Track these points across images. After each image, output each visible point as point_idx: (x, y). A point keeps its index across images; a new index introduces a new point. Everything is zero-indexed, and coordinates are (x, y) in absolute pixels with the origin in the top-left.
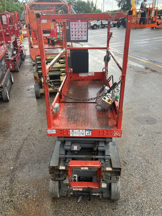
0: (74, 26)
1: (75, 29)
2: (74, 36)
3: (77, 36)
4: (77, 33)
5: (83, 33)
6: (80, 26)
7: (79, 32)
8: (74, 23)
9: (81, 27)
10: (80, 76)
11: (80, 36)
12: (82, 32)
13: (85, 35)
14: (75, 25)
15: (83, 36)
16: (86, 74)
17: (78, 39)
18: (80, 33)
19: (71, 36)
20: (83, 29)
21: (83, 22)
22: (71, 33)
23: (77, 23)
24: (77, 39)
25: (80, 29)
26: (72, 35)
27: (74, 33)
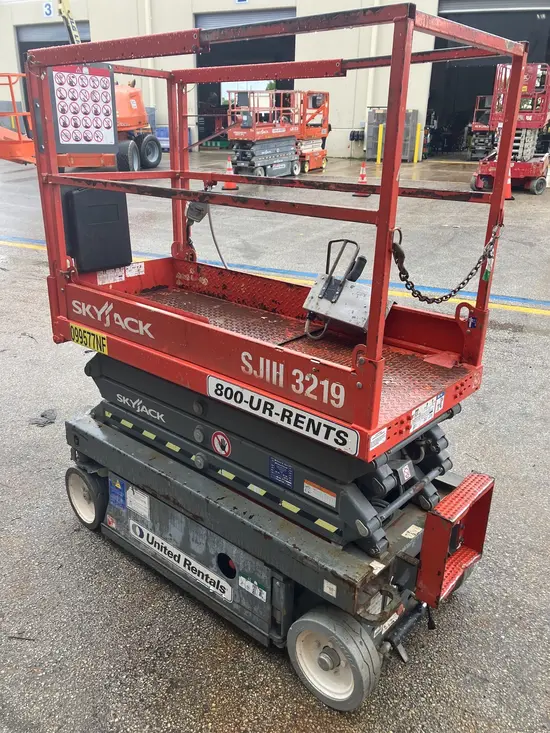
0: (67, 86)
1: (74, 99)
2: (71, 128)
3: (82, 129)
4: (81, 115)
5: (102, 116)
6: (90, 89)
7: (86, 114)
8: (66, 74)
9: (93, 93)
10: (100, 283)
11: (93, 129)
12: (96, 113)
13: (109, 128)
14: (71, 84)
15: (103, 130)
16: (120, 274)
17: (86, 138)
18: (91, 115)
19: (61, 128)
20: (101, 104)
21: (99, 78)
22: (59, 114)
23: (77, 76)
24: (83, 142)
25: (91, 103)
26: (65, 125)
27: (70, 115)
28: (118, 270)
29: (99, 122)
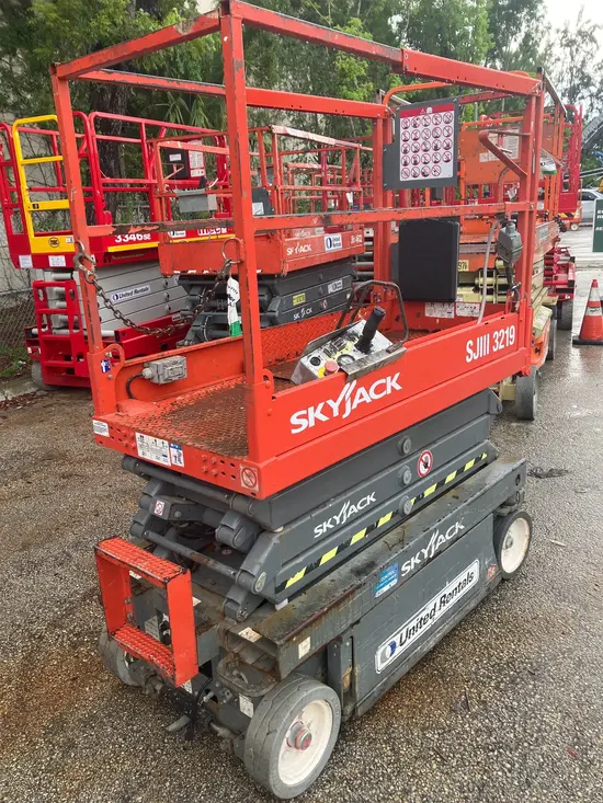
0: (411, 129)
1: (415, 139)
2: (410, 166)
3: (421, 166)
4: (421, 153)
5: (442, 151)
6: (431, 127)
7: (425, 151)
8: (411, 118)
9: (435, 130)
10: (427, 315)
11: (431, 165)
12: (436, 149)
13: (448, 161)
14: (415, 126)
15: (442, 164)
16: (449, 310)
17: (423, 174)
18: (431, 152)
19: (402, 167)
20: (442, 139)
21: (442, 114)
22: (402, 155)
23: (421, 117)
24: (421, 177)
25: (431, 140)
26: (406, 164)
27: (411, 154)
28: (446, 306)
29: (438, 157)
